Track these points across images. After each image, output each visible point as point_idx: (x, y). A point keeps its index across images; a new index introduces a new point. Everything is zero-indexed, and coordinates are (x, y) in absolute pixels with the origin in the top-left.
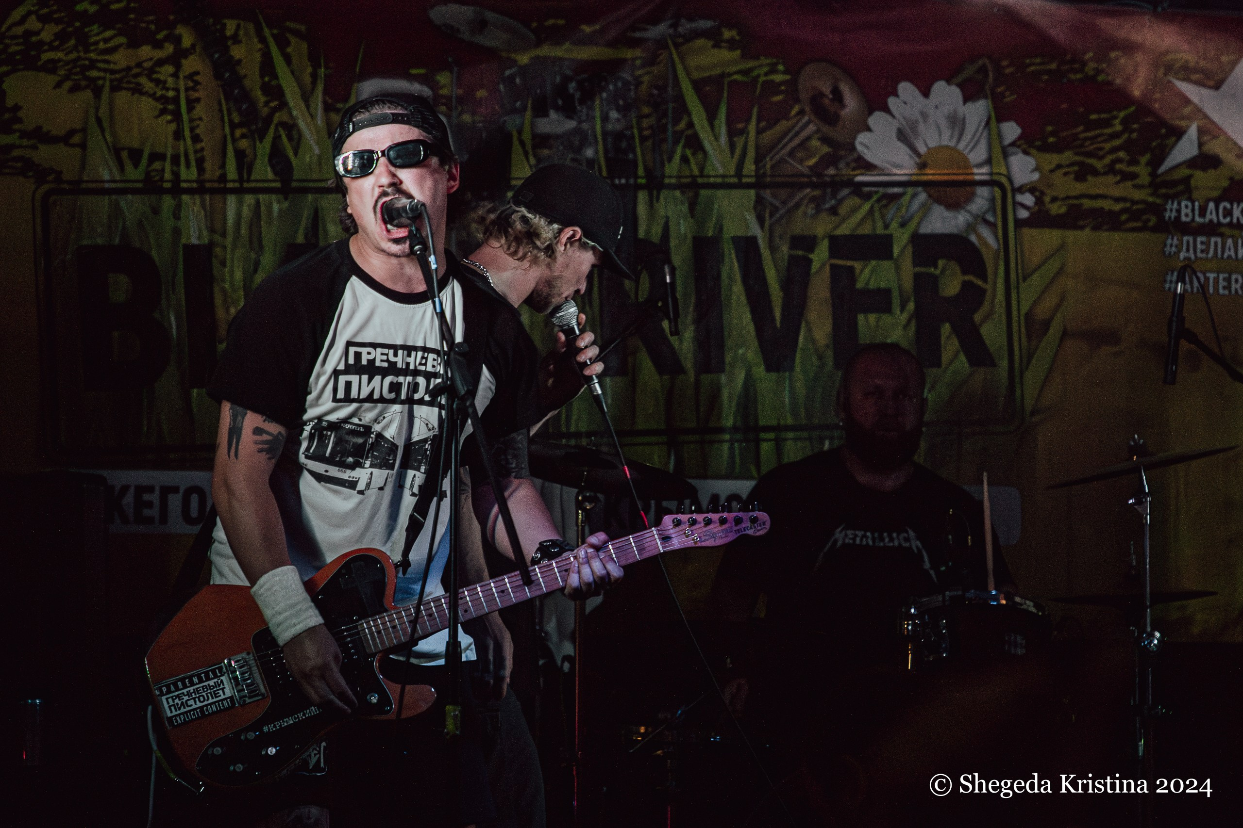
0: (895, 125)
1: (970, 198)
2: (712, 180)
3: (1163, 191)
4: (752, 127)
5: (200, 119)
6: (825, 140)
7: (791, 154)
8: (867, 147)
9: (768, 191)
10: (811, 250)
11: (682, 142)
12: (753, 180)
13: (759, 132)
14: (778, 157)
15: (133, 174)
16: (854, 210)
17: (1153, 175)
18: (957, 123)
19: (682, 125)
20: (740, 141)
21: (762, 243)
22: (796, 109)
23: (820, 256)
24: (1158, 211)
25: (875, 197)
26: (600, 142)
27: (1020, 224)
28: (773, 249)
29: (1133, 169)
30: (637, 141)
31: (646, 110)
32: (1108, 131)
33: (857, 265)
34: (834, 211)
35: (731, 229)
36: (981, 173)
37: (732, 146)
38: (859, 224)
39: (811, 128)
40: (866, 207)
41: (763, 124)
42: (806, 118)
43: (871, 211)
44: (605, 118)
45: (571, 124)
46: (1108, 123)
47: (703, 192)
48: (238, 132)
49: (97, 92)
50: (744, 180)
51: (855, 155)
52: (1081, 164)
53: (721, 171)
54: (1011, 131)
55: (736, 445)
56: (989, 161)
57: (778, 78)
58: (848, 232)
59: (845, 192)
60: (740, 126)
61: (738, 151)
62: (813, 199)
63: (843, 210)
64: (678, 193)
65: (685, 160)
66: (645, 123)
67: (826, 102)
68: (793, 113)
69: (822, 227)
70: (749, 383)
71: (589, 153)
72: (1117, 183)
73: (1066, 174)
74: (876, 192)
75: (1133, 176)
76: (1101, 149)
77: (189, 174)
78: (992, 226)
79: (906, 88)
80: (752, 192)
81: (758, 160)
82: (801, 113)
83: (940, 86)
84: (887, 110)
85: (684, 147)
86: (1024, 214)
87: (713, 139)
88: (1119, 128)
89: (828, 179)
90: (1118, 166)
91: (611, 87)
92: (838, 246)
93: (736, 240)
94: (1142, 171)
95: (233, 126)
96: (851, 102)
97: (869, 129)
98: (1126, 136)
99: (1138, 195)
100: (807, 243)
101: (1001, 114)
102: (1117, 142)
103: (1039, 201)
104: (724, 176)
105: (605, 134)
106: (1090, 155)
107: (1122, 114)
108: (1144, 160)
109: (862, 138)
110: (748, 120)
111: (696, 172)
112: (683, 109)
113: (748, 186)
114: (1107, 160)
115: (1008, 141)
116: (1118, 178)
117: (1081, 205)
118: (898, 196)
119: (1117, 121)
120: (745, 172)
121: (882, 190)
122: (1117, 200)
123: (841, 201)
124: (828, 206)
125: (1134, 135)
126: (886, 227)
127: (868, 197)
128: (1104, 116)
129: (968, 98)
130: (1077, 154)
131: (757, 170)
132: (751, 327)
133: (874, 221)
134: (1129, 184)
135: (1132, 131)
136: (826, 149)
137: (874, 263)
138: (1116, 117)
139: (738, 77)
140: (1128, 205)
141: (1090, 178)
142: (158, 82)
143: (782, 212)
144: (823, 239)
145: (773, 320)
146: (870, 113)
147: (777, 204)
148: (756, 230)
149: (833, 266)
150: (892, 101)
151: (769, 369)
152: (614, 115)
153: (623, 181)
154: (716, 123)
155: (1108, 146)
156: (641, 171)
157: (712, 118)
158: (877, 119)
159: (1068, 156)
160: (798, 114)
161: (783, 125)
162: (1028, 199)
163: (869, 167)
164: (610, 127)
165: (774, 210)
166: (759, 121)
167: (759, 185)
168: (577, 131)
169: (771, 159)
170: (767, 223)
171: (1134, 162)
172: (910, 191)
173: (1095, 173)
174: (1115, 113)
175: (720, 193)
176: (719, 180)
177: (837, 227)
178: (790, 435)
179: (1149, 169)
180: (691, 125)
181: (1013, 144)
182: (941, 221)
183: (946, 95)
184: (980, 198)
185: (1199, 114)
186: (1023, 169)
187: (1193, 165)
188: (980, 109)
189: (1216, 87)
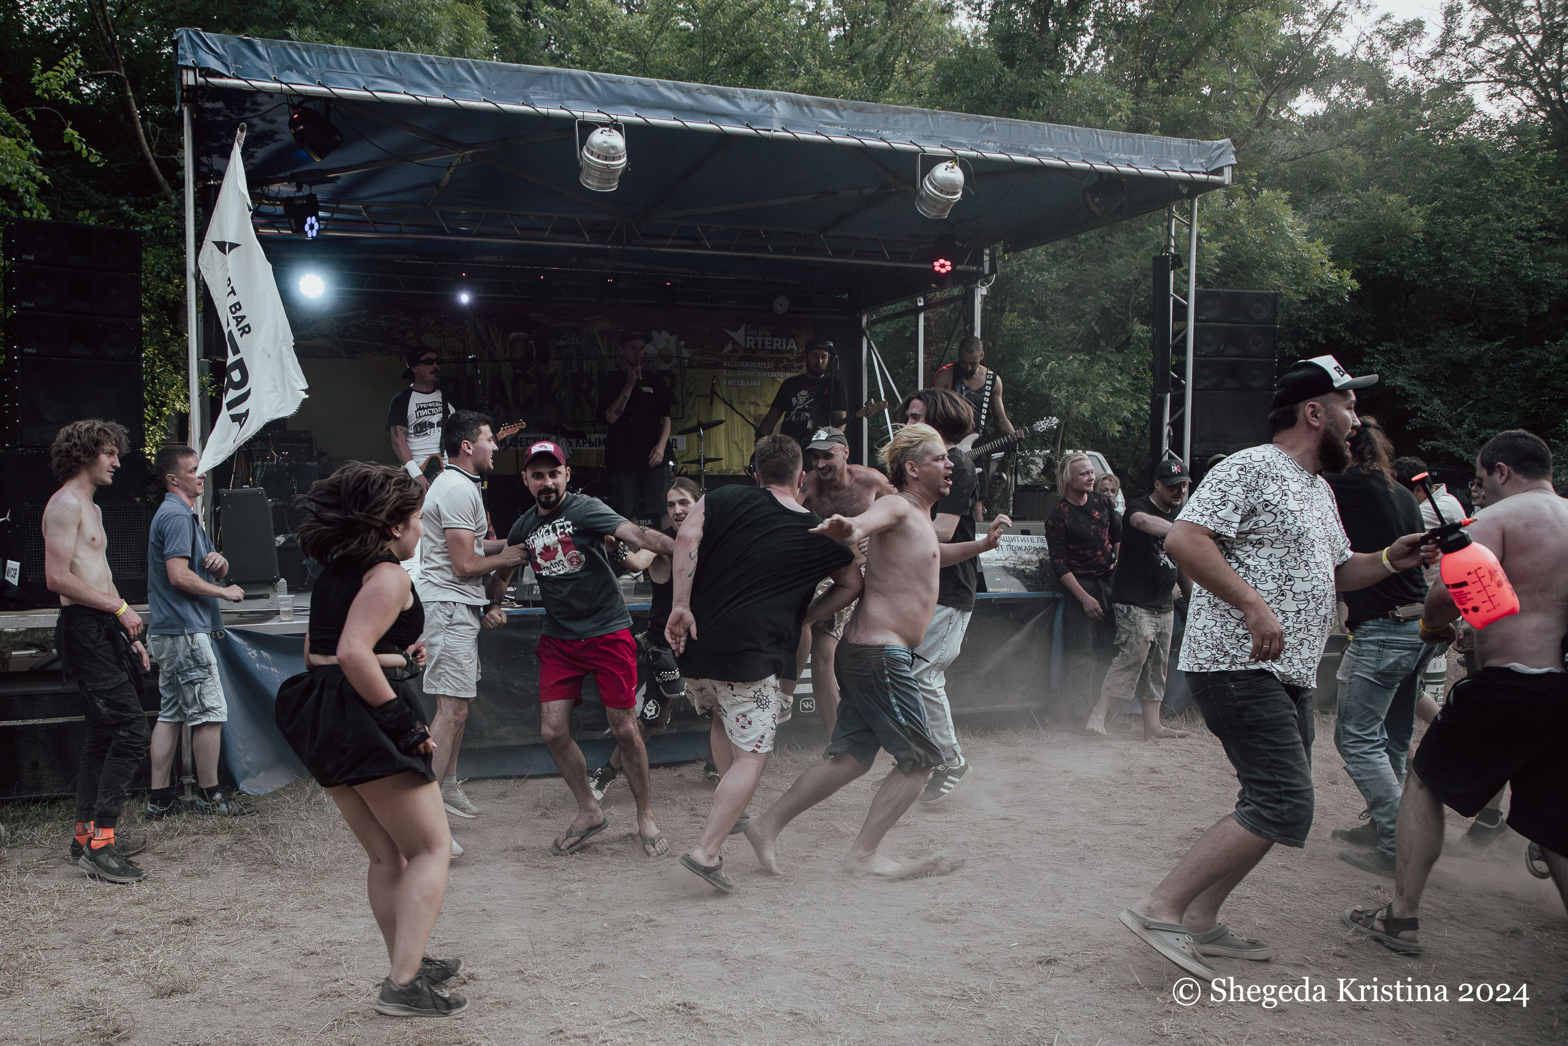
1: (672, 361)
15: (454, 358)
18: (668, 342)
24: (722, 364)
26: (574, 348)
27: (685, 367)
30: (583, 347)
36: (675, 354)
44: (575, 341)
45: (566, 343)
52: (701, 352)
54: (682, 343)
56: (677, 351)
71: (571, 350)
73: (697, 354)
78: (678, 368)
83: (663, 332)
86: (686, 365)
91: (576, 333)
101: (680, 339)
103: (690, 361)
105: (574, 345)
106: (703, 349)
107: (711, 339)
115: (681, 345)
117: (701, 362)
130: (700, 349)
139: (610, 330)
141: (703, 355)
142: (460, 334)
152: (577, 340)
153: (580, 357)
159: (698, 350)
162: (687, 361)
164: (576, 344)
181: (683, 346)
182: (665, 367)
183: (665, 334)
184: (675, 361)
185: (732, 339)
186: (686, 353)
187: (731, 352)
188: (674, 338)
189: (736, 331)
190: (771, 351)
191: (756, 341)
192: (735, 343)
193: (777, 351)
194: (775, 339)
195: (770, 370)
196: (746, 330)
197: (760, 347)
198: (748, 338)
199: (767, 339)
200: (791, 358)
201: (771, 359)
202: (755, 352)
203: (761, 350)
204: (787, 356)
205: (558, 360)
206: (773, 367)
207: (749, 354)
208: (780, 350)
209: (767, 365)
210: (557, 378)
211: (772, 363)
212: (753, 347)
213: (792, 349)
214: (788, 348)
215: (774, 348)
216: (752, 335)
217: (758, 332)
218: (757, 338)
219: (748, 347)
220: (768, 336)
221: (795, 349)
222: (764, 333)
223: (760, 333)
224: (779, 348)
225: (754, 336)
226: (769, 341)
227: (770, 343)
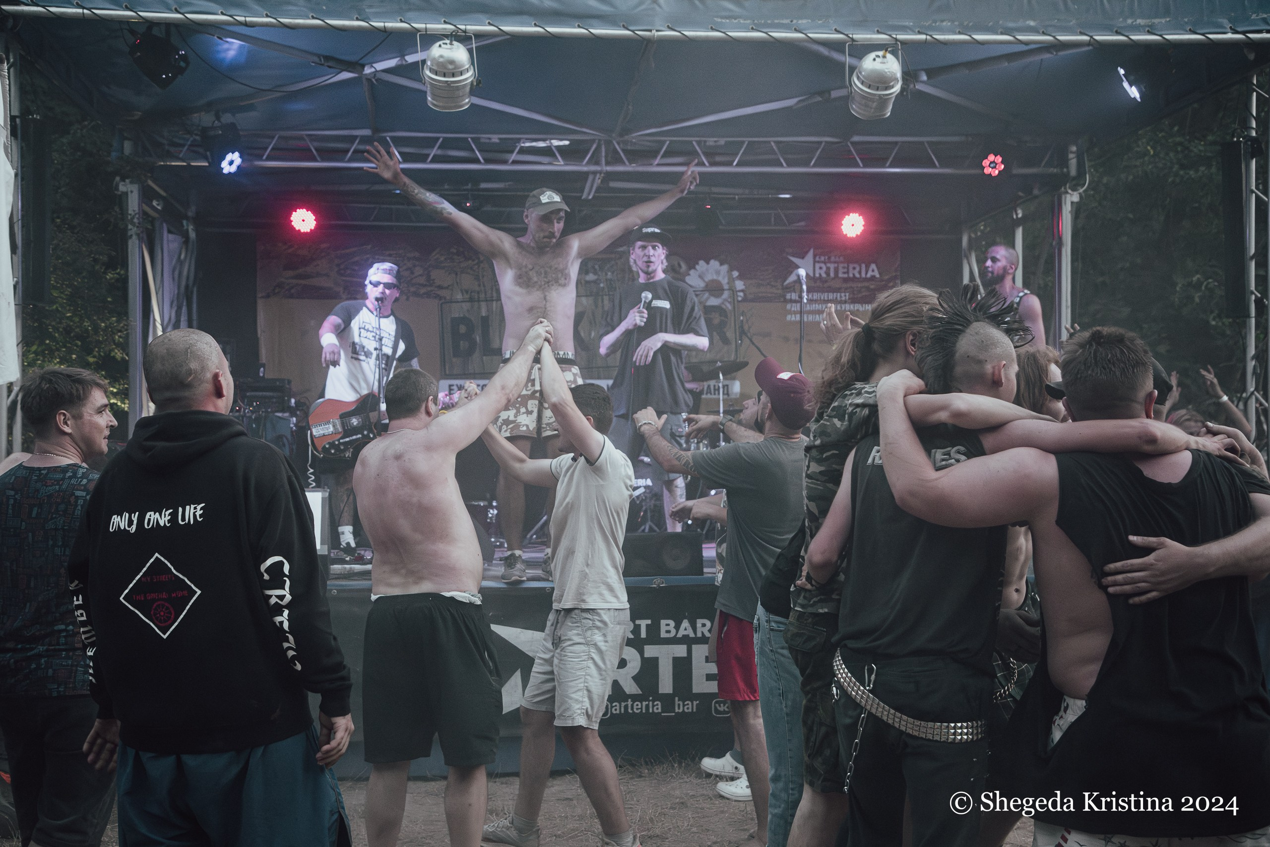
0: (698, 273)
1: (722, 294)
3: (785, 290)
15: (467, 296)
17: (782, 285)
18: (718, 272)
24: (784, 296)
27: (739, 301)
29: (775, 284)
32: (767, 272)
36: (726, 287)
44: (606, 274)
46: (767, 270)
49: (456, 274)
52: (758, 283)
54: (736, 274)
56: (728, 283)
71: (602, 285)
72: (770, 288)
73: (753, 286)
75: (776, 286)
76: (765, 278)
77: (482, 296)
78: (730, 302)
79: (702, 262)
83: (712, 262)
84: (695, 268)
86: (740, 299)
88: (770, 271)
90: (771, 283)
96: (684, 267)
97: (689, 275)
98: (773, 274)
99: (778, 292)
101: (731, 269)
102: (771, 276)
103: (745, 295)
106: (761, 280)
107: (772, 267)
108: (779, 281)
114: (767, 281)
115: (734, 276)
117: (759, 295)
122: (770, 293)
128: (766, 268)
129: (721, 264)
134: (774, 288)
135: (775, 272)
138: (770, 268)
140: (773, 295)
141: (761, 287)
142: (474, 271)
146: (690, 270)
150: (697, 267)
152: (609, 274)
155: (767, 277)
158: (692, 272)
159: (754, 281)
162: (741, 294)
168: (597, 279)
171: (776, 282)
172: (703, 292)
173: (763, 285)
179: (780, 284)
181: (737, 277)
182: (713, 302)
183: (714, 264)
184: (726, 294)
185: (796, 266)
186: (740, 285)
187: (795, 281)
188: (725, 267)
189: (803, 258)
190: (846, 280)
191: (828, 268)
193: (854, 279)
194: (851, 266)
195: (845, 302)
196: (815, 256)
197: (832, 275)
198: (818, 266)
199: (841, 265)
200: (872, 287)
201: (846, 289)
202: (826, 281)
203: (833, 279)
204: (866, 284)
205: (587, 296)
206: (849, 299)
207: (818, 284)
208: (858, 278)
209: (841, 297)
210: (585, 317)
211: (847, 294)
212: (824, 275)
213: (873, 277)
214: (869, 275)
215: (851, 275)
216: (822, 262)
217: (829, 258)
218: (829, 265)
219: (817, 275)
220: (842, 262)
221: (878, 276)
222: (837, 259)
223: (833, 259)
224: (857, 275)
225: (825, 263)
226: (844, 268)
227: (846, 270)
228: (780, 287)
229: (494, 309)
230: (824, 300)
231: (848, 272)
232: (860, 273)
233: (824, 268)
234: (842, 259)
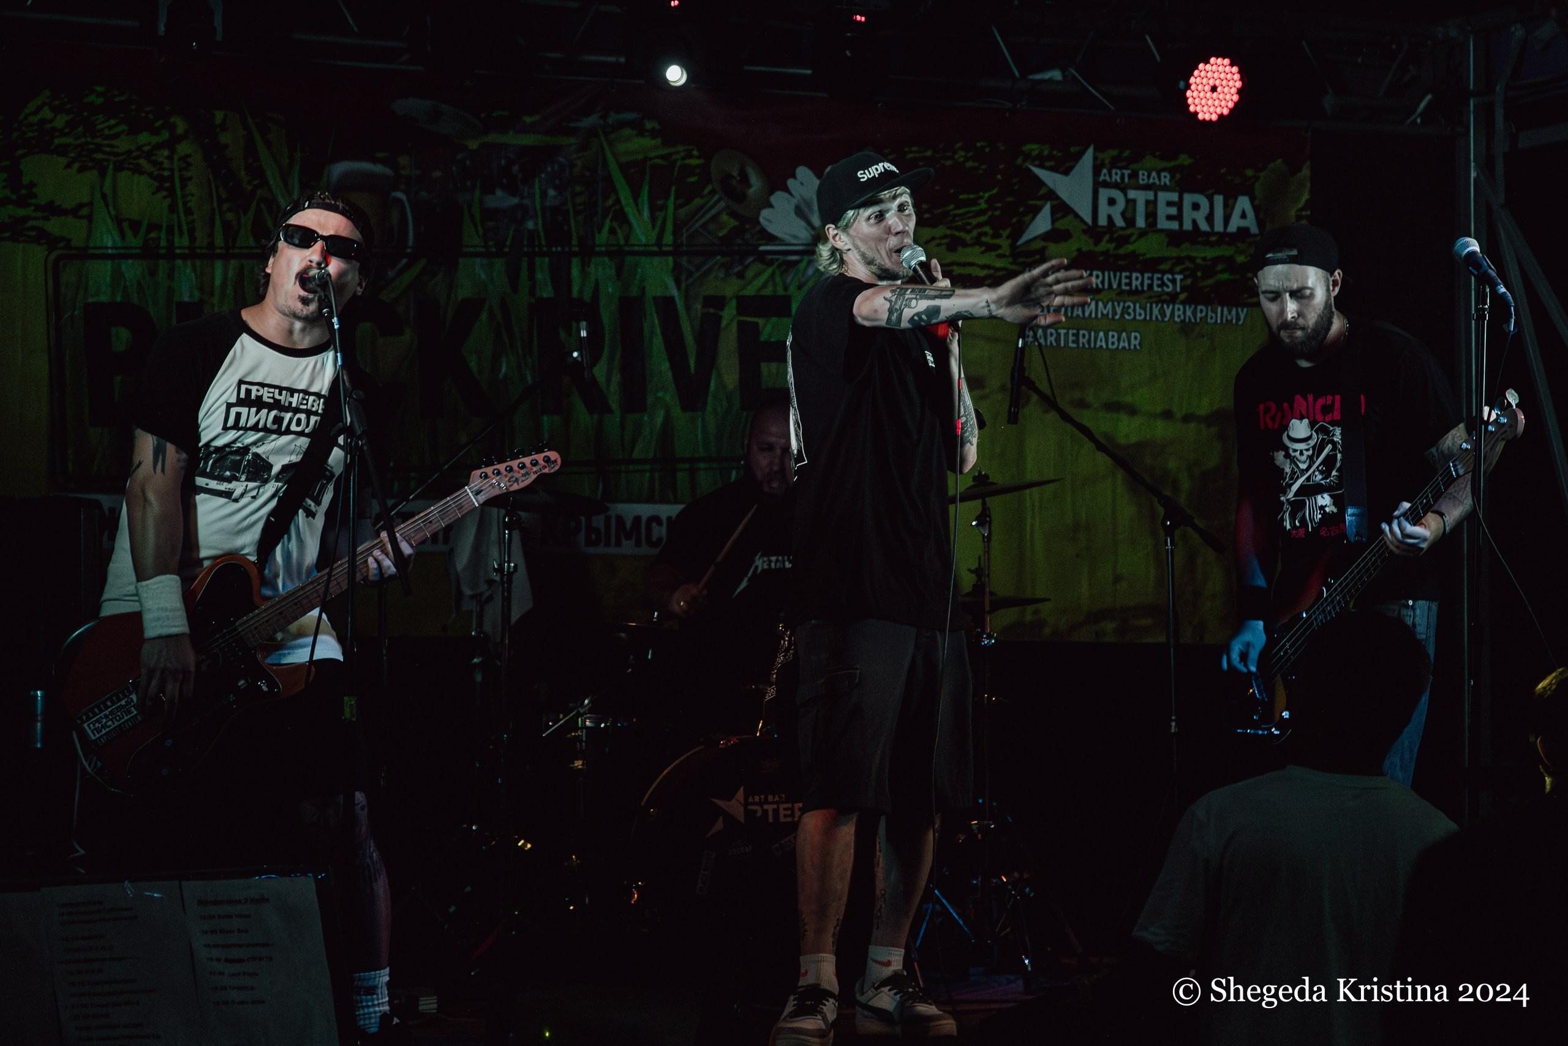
0: (794, 202)
2: (637, 248)
3: (1020, 260)
4: (671, 203)
5: (192, 195)
6: (733, 214)
7: (703, 226)
8: (770, 221)
9: (685, 259)
10: (722, 308)
11: (610, 216)
12: (668, 249)
13: (677, 207)
14: (693, 229)
15: (134, 241)
16: (758, 275)
17: (1013, 246)
19: (610, 202)
20: (660, 215)
21: (680, 304)
22: (709, 188)
23: (729, 313)
25: (776, 265)
26: (540, 218)
28: (688, 308)
29: (998, 241)
30: (572, 215)
31: (578, 189)
32: (974, 208)
33: (761, 321)
34: (740, 275)
35: (653, 290)
37: (653, 219)
38: (764, 286)
39: (722, 204)
40: (770, 270)
41: (680, 201)
42: (716, 197)
43: (773, 273)
44: (544, 195)
45: (516, 201)
46: (974, 202)
47: (629, 260)
48: (225, 206)
49: (103, 173)
50: (664, 249)
51: (758, 229)
52: (952, 236)
53: (643, 240)
55: (657, 475)
57: (694, 162)
58: (753, 294)
59: (751, 259)
60: (660, 202)
61: (659, 223)
62: (723, 265)
63: (750, 274)
64: (606, 259)
65: (612, 231)
66: (579, 200)
67: (734, 182)
68: (706, 191)
69: (731, 288)
70: (668, 420)
71: (530, 225)
72: (982, 253)
73: (939, 245)
74: (777, 260)
75: (998, 247)
76: (970, 224)
77: (182, 242)
79: (802, 172)
80: (670, 259)
81: (676, 232)
82: (713, 192)
84: (786, 190)
85: (611, 221)
87: (636, 212)
88: (983, 205)
89: (736, 248)
90: (984, 239)
91: (549, 169)
92: (746, 305)
93: (656, 299)
94: (1004, 243)
95: (221, 202)
96: (756, 183)
97: (771, 206)
98: (990, 213)
99: (999, 264)
100: (718, 302)
102: (983, 219)
104: (645, 245)
105: (543, 209)
106: (958, 229)
107: (987, 195)
108: (1005, 233)
109: (765, 213)
110: (667, 198)
111: (622, 242)
112: (610, 188)
113: (667, 254)
114: (975, 233)
116: (983, 248)
117: (952, 271)
118: (797, 263)
119: (982, 201)
120: (665, 242)
121: (781, 258)
122: (983, 267)
123: (747, 267)
124: (736, 270)
125: (997, 213)
126: (786, 288)
127: (770, 263)
128: (972, 196)
130: (949, 228)
131: (675, 241)
132: (670, 374)
133: (775, 285)
134: (994, 253)
135: (996, 209)
136: (733, 223)
137: (774, 320)
138: (982, 197)
139: (658, 161)
140: (992, 272)
141: (960, 249)
142: (155, 163)
143: (697, 275)
144: (731, 298)
145: (689, 366)
146: (772, 193)
147: (692, 268)
148: (674, 292)
149: (740, 323)
150: (791, 183)
151: (684, 409)
152: (552, 193)
153: (559, 249)
154: (640, 200)
155: (974, 222)
156: (575, 241)
157: (636, 196)
158: (778, 198)
159: (941, 231)
160: (709, 193)
161: (697, 202)
163: (772, 239)
164: (548, 204)
165: (690, 274)
166: (676, 198)
167: (676, 252)
168: (519, 206)
169: (687, 231)
170: (683, 285)
171: (997, 235)
172: (806, 258)
173: (965, 244)
174: (981, 194)
175: (643, 259)
176: (642, 249)
177: (744, 288)
178: (702, 465)
179: (1010, 241)
180: (618, 201)
185: (1051, 195)
187: (1047, 237)
189: (1066, 173)
190: (1176, 238)
192: (1062, 209)
193: (1195, 235)
194: (1188, 199)
195: (1172, 298)
196: (1097, 171)
197: (1141, 222)
198: (1104, 194)
199: (1163, 197)
200: (1240, 259)
201: (1179, 261)
202: (1124, 240)
203: (1143, 234)
204: (1225, 251)
205: (487, 255)
206: (1183, 289)
207: (1103, 246)
208: (1206, 234)
209: (1163, 284)
210: (484, 316)
211: (1179, 277)
212: (1120, 222)
213: (1243, 231)
214: (1232, 228)
215: (1188, 226)
216: (1116, 186)
217: (1134, 175)
218: (1132, 194)
219: (1103, 221)
220: (1165, 188)
221: (1254, 230)
222: (1154, 179)
223: (1143, 178)
224: (1204, 227)
225: (1122, 188)
226: (1169, 204)
227: (1173, 211)
228: (1006, 249)
229: (218, 282)
230: (1121, 292)
231: (1179, 218)
232: (1210, 218)
233: (1121, 204)
234: (1166, 178)
